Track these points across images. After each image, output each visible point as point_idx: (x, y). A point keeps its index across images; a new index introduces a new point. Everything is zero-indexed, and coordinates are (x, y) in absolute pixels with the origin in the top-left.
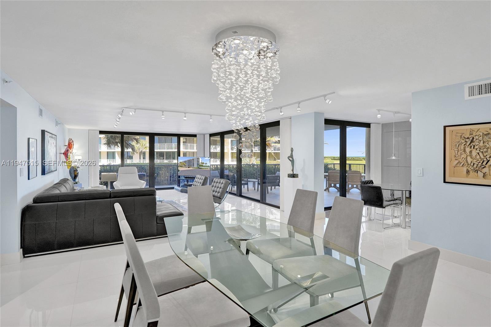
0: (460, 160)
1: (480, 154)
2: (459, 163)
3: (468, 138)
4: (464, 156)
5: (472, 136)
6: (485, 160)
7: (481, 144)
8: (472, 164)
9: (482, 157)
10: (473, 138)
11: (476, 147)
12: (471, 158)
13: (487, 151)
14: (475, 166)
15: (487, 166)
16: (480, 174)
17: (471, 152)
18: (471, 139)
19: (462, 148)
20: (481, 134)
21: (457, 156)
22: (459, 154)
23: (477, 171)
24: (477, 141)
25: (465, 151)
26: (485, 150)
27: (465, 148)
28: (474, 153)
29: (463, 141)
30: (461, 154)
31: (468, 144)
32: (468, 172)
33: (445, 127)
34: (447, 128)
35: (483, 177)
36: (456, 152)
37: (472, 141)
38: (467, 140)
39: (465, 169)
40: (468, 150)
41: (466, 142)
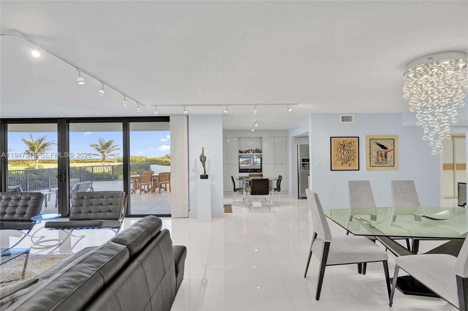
0: (339, 157)
1: (348, 153)
2: (338, 158)
3: (342, 145)
4: (340, 155)
5: (344, 144)
6: (350, 156)
7: (348, 148)
8: (344, 159)
9: (349, 155)
10: (344, 145)
11: (346, 150)
12: (344, 156)
13: (350, 152)
14: (346, 160)
15: (350, 160)
16: (348, 164)
17: (343, 152)
18: (343, 145)
19: (340, 150)
20: (348, 143)
21: (337, 155)
22: (338, 154)
23: (346, 163)
24: (346, 146)
25: (341, 152)
26: (350, 151)
27: (341, 150)
28: (345, 153)
29: (340, 146)
30: (339, 154)
31: (342, 148)
32: (342, 163)
33: (331, 138)
34: (332, 138)
35: (349, 166)
36: (337, 152)
37: (344, 147)
38: (342, 146)
39: (341, 162)
40: (342, 151)
41: (341, 147)
